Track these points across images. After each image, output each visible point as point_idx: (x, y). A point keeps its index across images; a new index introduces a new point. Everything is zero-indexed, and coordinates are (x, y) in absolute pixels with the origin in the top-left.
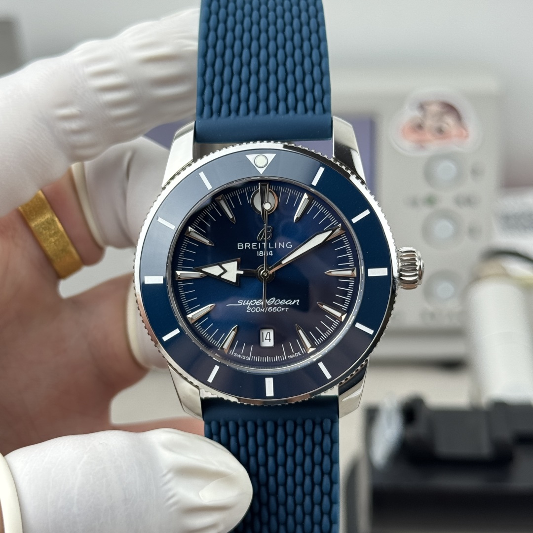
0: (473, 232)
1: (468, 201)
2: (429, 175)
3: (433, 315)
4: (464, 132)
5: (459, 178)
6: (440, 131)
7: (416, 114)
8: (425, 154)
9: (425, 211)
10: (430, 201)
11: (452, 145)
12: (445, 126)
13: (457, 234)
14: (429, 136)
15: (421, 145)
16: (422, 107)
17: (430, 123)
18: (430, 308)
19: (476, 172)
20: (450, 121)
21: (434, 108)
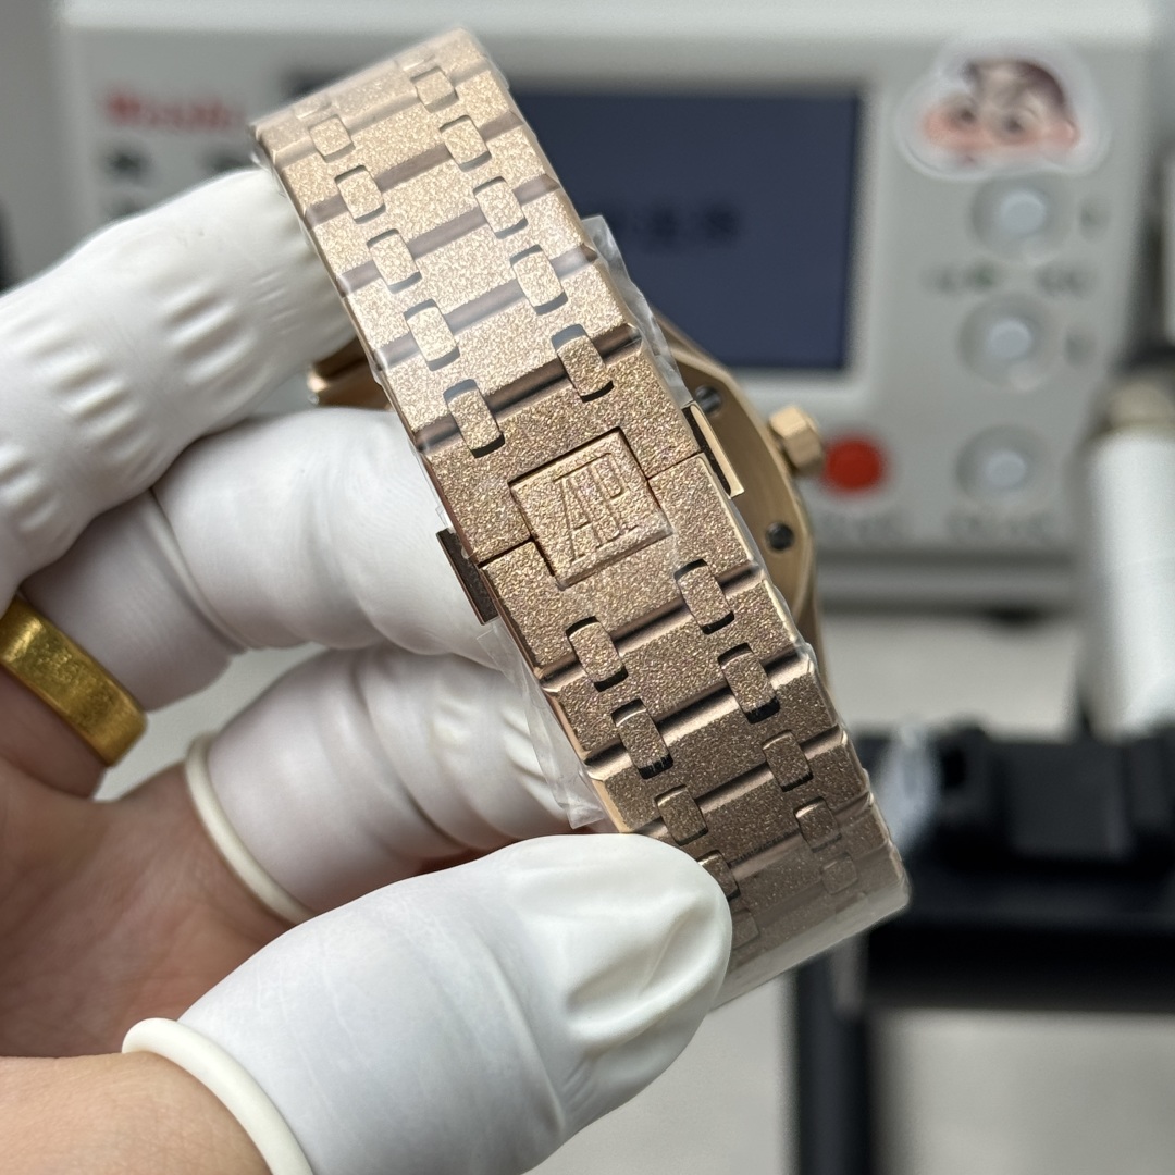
0: (1077, 350)
1: (1070, 282)
4: (1070, 130)
6: (1014, 127)
7: (962, 87)
8: (975, 176)
9: (971, 300)
10: (983, 278)
11: (1041, 157)
12: (1026, 116)
13: (1036, 347)
14: (985, 136)
15: (968, 158)
16: (973, 69)
17: (991, 109)
19: (1090, 218)
20: (1036, 106)
21: (1003, 76)
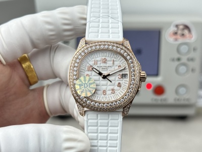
0: (193, 70)
1: (192, 60)
2: (178, 51)
3: (178, 100)
4: (191, 35)
6: (183, 35)
9: (177, 63)
12: (184, 33)
13: (187, 71)
15: (176, 40)
16: (177, 26)
18: (177, 97)
19: (195, 49)
20: (186, 32)
21: (181, 27)
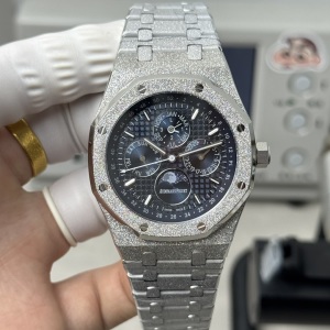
0: (318, 124)
1: (316, 104)
2: (290, 84)
4: (318, 59)
5: (311, 88)
6: (301, 58)
8: (289, 72)
10: (291, 102)
13: (306, 125)
14: (293, 61)
15: (287, 66)
16: (290, 41)
17: (294, 52)
19: (323, 85)
21: (298, 43)
